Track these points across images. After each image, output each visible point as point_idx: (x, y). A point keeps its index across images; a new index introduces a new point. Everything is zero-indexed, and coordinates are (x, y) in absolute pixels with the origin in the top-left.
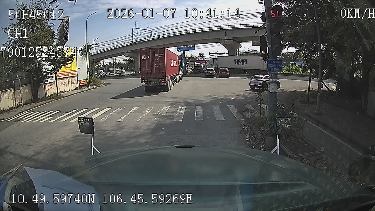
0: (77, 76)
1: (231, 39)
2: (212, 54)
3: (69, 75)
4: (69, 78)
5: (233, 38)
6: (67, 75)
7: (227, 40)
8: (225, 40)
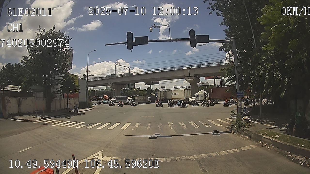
0: (78, 98)
1: (193, 76)
2: (176, 87)
3: (73, 96)
4: (73, 99)
5: (195, 75)
6: (71, 96)
7: (190, 76)
8: (189, 76)
